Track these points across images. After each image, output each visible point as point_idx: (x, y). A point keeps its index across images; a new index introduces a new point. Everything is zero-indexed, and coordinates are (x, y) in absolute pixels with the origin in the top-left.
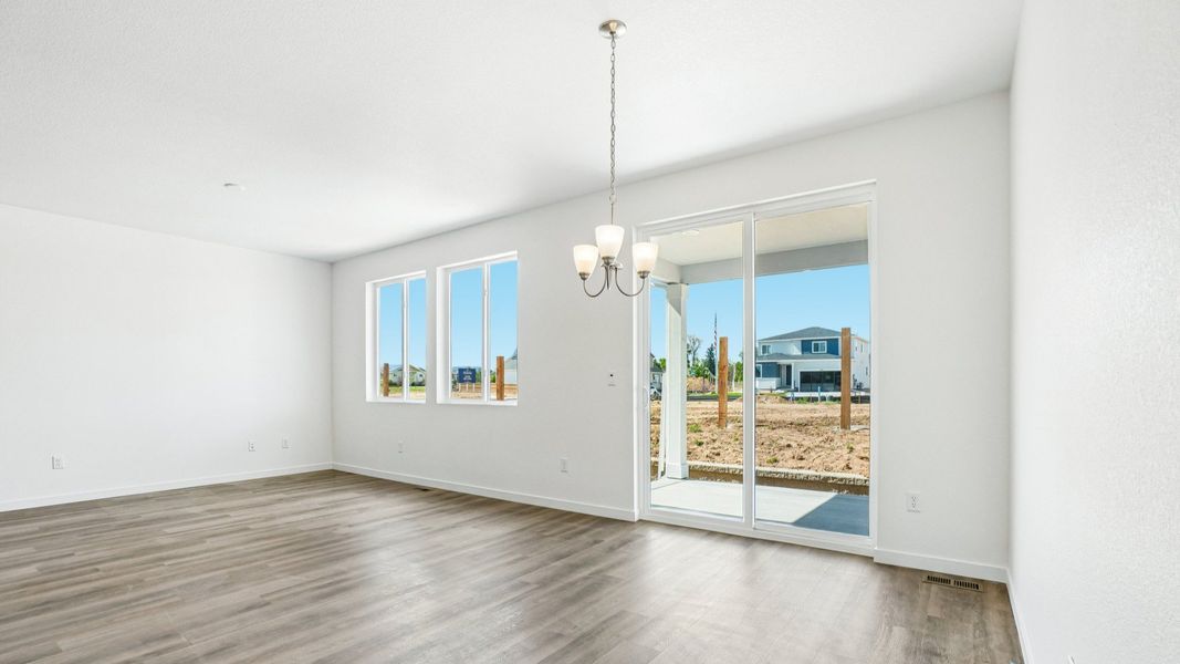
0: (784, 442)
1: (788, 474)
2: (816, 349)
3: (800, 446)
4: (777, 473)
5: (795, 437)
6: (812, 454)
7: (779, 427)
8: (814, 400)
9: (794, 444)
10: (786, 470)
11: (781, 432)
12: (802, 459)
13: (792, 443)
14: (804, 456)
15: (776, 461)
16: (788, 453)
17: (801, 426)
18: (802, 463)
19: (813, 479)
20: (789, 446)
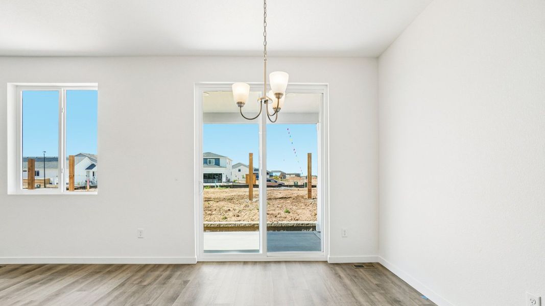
0: (226, 209)
1: (235, 224)
2: (210, 163)
3: (235, 210)
4: (230, 224)
5: (230, 206)
6: (242, 213)
7: (220, 201)
8: (213, 187)
9: (231, 209)
10: (234, 223)
11: (222, 203)
12: (238, 216)
13: (230, 208)
14: (240, 215)
15: (226, 218)
16: (231, 214)
17: (231, 200)
18: (239, 218)
19: (247, 225)
20: (229, 210)
